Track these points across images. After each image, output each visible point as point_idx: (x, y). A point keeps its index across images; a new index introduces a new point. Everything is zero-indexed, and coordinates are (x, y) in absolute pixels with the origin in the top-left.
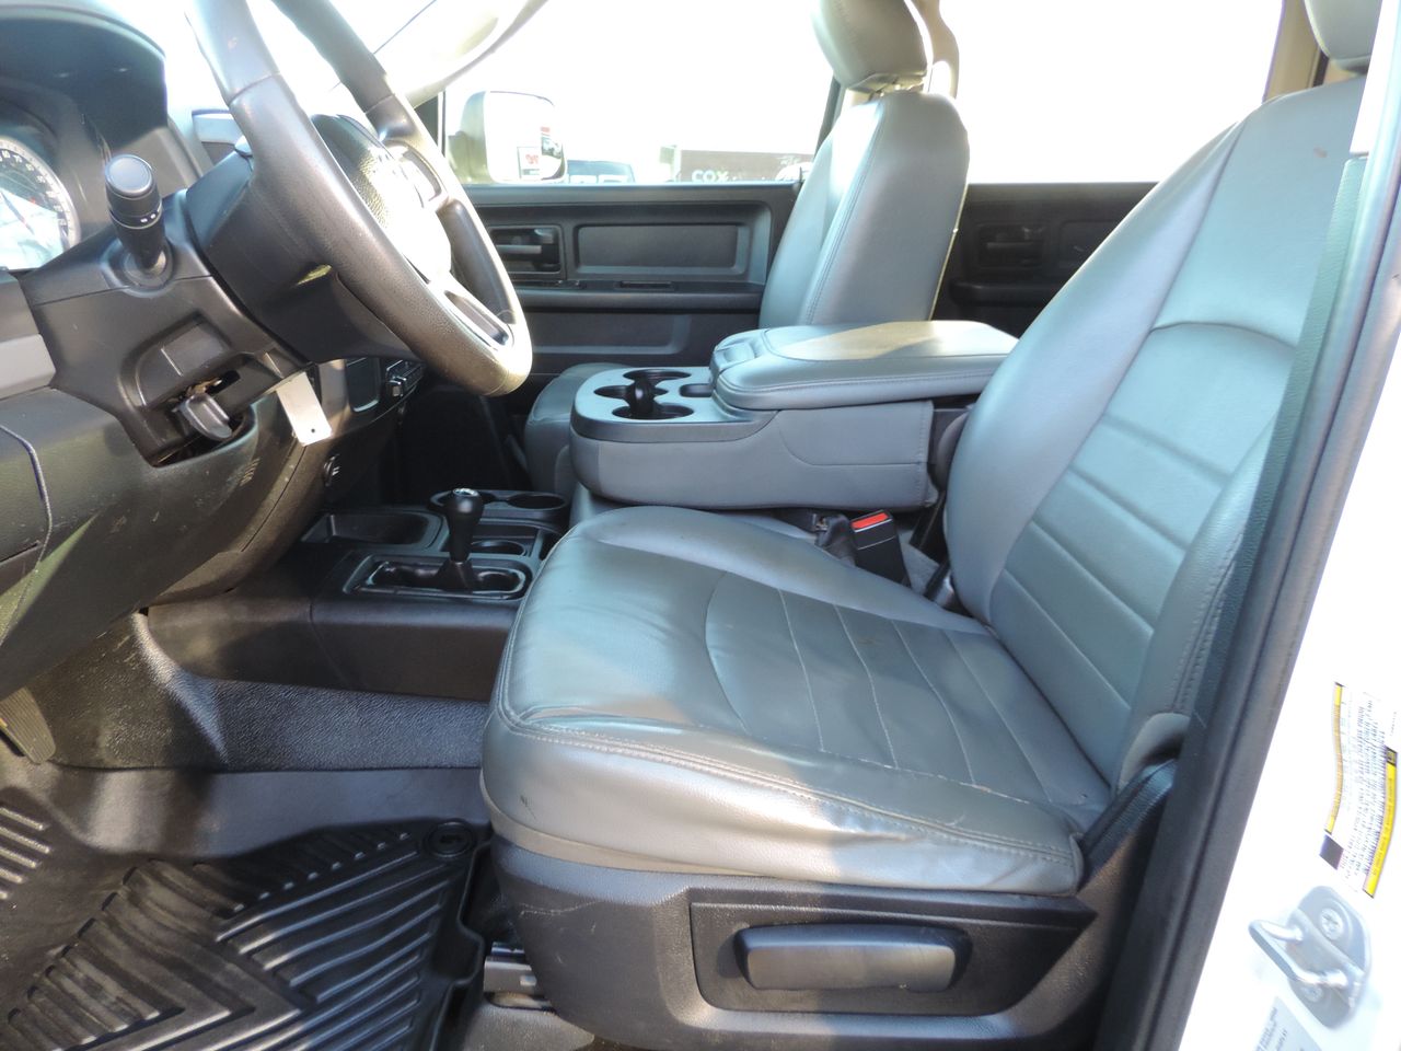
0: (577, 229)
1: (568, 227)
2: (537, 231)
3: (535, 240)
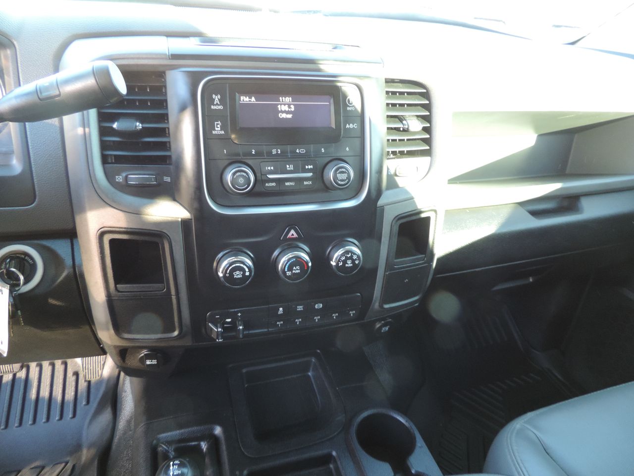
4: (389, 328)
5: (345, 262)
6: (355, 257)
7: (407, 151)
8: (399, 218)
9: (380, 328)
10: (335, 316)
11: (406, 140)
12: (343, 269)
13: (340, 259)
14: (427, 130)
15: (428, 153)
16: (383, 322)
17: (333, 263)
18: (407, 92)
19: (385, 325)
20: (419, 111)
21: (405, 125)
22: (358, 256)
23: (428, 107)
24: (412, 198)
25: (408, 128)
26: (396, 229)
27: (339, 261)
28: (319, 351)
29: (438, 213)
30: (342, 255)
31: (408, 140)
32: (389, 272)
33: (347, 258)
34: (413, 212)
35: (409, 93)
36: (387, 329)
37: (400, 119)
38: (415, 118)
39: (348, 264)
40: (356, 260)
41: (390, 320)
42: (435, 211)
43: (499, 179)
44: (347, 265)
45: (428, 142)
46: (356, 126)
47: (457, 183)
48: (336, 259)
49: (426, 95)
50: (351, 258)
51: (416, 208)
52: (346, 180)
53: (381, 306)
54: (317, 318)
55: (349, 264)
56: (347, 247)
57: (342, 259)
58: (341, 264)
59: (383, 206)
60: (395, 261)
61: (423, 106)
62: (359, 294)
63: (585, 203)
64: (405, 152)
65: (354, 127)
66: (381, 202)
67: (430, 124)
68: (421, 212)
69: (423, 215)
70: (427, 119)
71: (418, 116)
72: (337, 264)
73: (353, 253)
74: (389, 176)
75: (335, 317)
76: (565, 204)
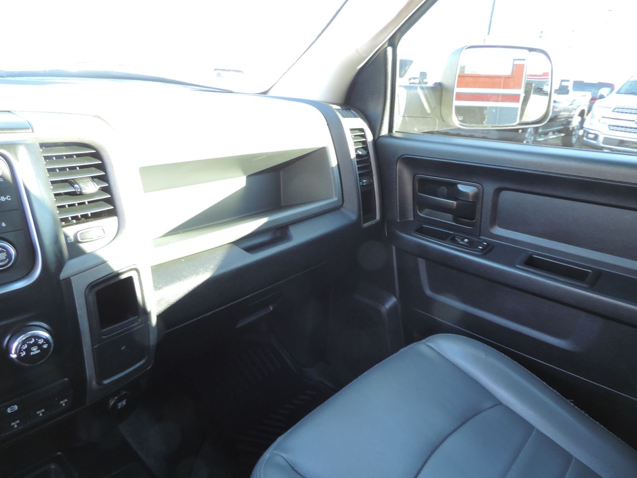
0: (498, 191)
1: (490, 188)
2: (461, 187)
3: (455, 194)
4: (126, 402)
5: (28, 350)
6: (41, 342)
7: (91, 214)
8: (92, 286)
9: (115, 404)
10: (40, 413)
11: (87, 203)
12: (28, 358)
13: (20, 349)
14: (107, 190)
15: (113, 213)
16: (116, 398)
17: (14, 356)
18: (76, 155)
19: (120, 400)
20: (92, 172)
21: (77, 188)
22: (46, 340)
23: (102, 167)
24: (104, 262)
25: (81, 192)
26: (92, 298)
27: (20, 351)
28: (59, 453)
29: (140, 271)
30: (24, 343)
31: (89, 202)
32: (98, 345)
33: (30, 346)
34: (109, 276)
35: (78, 155)
36: (124, 403)
37: (71, 183)
38: (89, 180)
39: (33, 351)
40: (43, 344)
41: (125, 392)
42: (137, 270)
43: (219, 222)
44: (32, 353)
45: (110, 201)
46: (9, 198)
47: (179, 233)
48: (16, 350)
49: (97, 155)
50: (35, 344)
51: (111, 272)
52: (5, 260)
53: (99, 383)
54: (15, 424)
55: (35, 351)
56: (29, 333)
57: (24, 348)
58: (23, 354)
59: (69, 277)
60: (103, 331)
61: (96, 166)
62: (67, 379)
63: (293, 230)
64: (90, 215)
65: (6, 200)
66: (63, 275)
67: (108, 184)
68: (118, 274)
69: (123, 277)
70: (104, 178)
71: (93, 178)
72: (19, 355)
73: (38, 337)
74: (69, 245)
75: (41, 415)
76: (278, 234)
